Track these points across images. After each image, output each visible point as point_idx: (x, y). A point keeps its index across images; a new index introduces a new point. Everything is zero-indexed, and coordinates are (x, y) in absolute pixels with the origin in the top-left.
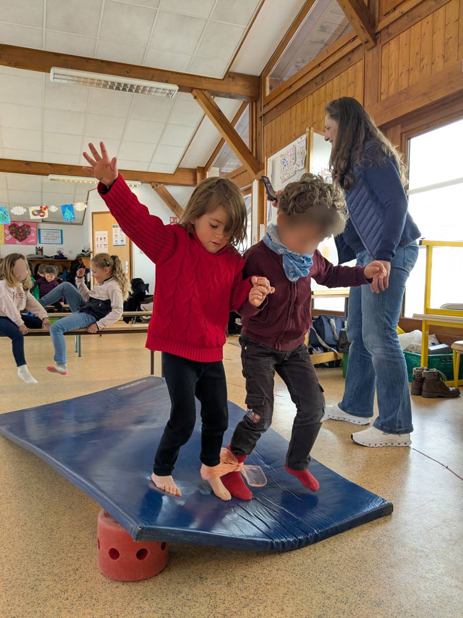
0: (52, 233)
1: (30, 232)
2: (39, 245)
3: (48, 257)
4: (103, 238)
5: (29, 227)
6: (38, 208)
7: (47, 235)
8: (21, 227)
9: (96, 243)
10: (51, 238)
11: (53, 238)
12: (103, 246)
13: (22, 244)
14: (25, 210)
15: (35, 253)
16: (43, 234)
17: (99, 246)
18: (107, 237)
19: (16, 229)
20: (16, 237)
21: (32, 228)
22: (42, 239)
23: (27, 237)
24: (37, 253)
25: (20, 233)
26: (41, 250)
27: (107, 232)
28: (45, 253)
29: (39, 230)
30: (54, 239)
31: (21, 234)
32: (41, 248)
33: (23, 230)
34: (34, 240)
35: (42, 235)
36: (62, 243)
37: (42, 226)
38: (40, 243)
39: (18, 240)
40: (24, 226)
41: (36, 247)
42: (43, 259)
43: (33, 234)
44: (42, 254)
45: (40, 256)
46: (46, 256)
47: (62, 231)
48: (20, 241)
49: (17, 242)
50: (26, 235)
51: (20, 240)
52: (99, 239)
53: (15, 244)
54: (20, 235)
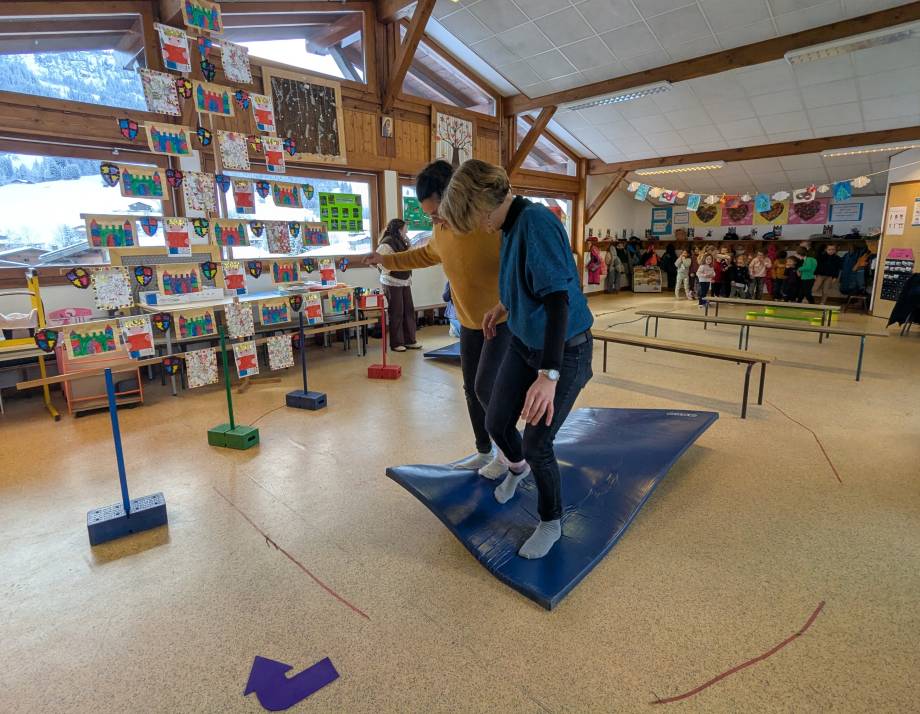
0: (848, 208)
1: (819, 210)
2: (828, 224)
3: (838, 237)
4: (899, 216)
5: (819, 203)
6: (805, 191)
7: (841, 211)
8: (809, 205)
9: (889, 222)
10: (845, 214)
12: (897, 226)
13: (807, 223)
14: (788, 195)
15: (822, 232)
16: (835, 210)
17: (893, 226)
18: (904, 214)
19: (803, 207)
20: (801, 216)
21: (823, 205)
22: (833, 216)
23: (814, 215)
24: (824, 233)
26: (830, 229)
27: (907, 207)
28: (835, 232)
29: (831, 206)
30: (850, 215)
31: (808, 212)
32: (830, 226)
33: (811, 208)
34: (823, 218)
35: (833, 211)
36: (860, 220)
38: (830, 221)
39: (803, 219)
40: (812, 203)
41: (825, 226)
43: (822, 212)
44: (830, 234)
45: (827, 235)
46: (834, 236)
47: (862, 204)
48: (805, 221)
49: (802, 221)
50: (814, 213)
51: (806, 219)
52: (894, 218)
53: (799, 223)
54: (807, 214)
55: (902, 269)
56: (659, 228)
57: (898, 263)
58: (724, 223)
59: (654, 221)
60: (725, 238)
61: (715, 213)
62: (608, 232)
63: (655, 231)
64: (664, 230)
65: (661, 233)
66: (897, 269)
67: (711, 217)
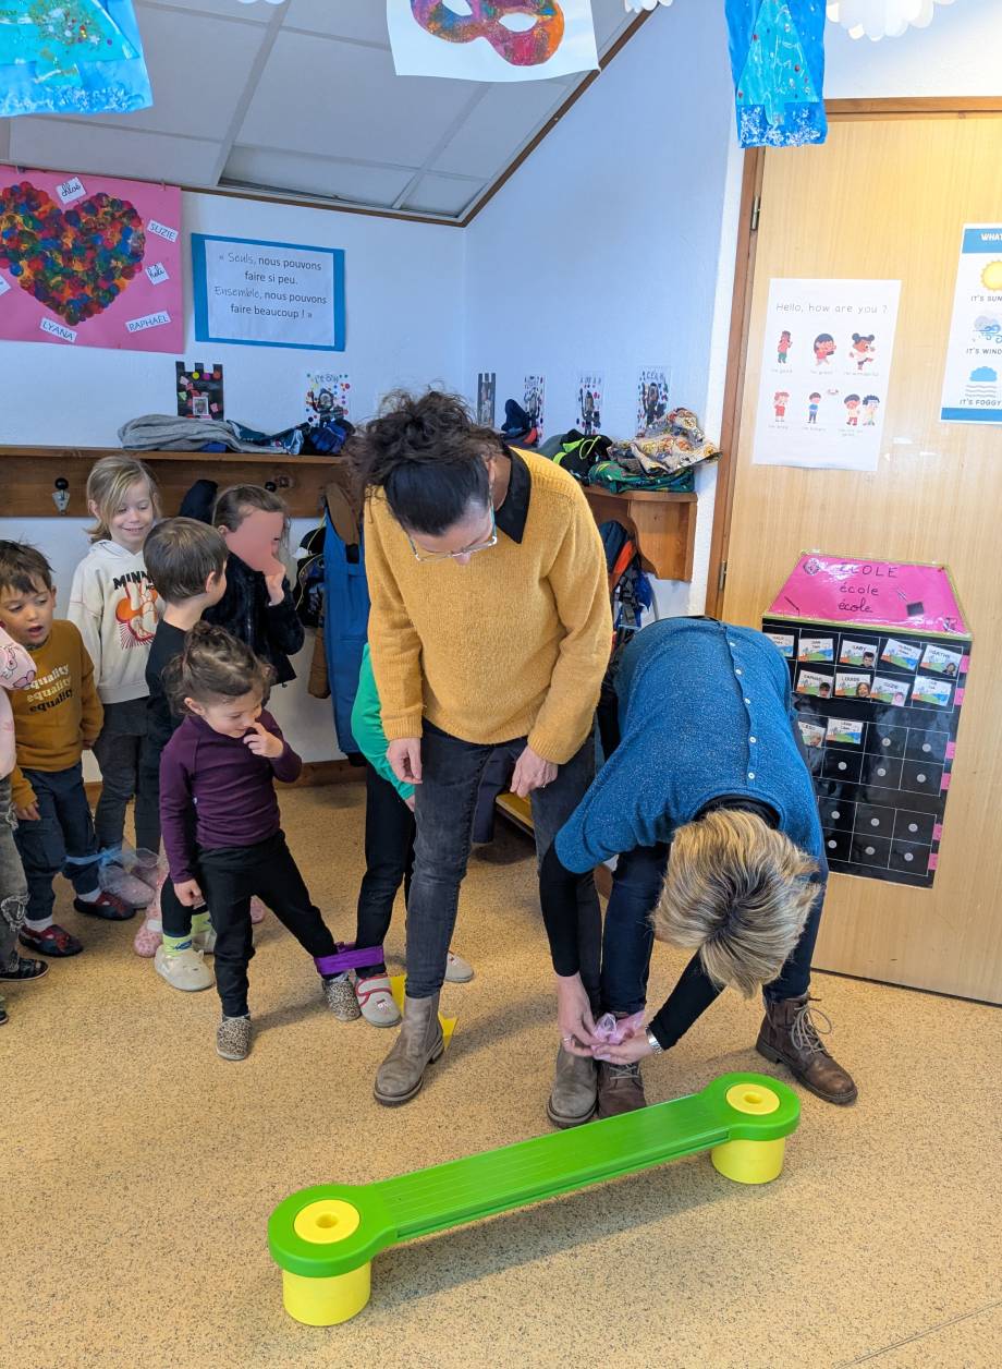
0: (280, 271)
1: (137, 255)
2: (198, 354)
3: (262, 440)
4: (844, 344)
5: (132, 214)
7: (245, 284)
8: (72, 216)
9: (768, 379)
10: (274, 305)
11: (291, 306)
12: (833, 410)
13: (83, 341)
15: (172, 410)
16: (222, 271)
17: (797, 407)
18: (885, 332)
19: (41, 224)
20: (40, 291)
21: (154, 227)
22: (218, 306)
23: (113, 292)
24: (184, 410)
25: (68, 256)
27: (895, 287)
28: (239, 410)
29: (198, 242)
30: (294, 314)
31: (78, 267)
32: (209, 370)
33: (88, 237)
34: (163, 317)
35: (212, 281)
36: (340, 345)
37: (215, 214)
38: (202, 334)
39: (56, 306)
40: (93, 204)
41: (180, 365)
42: (229, 450)
43: (156, 274)
44: (219, 415)
45: (203, 427)
46: (246, 432)
47: (339, 256)
48: (72, 321)
49: (51, 324)
50: (110, 274)
51: (76, 312)
52: (802, 347)
53: (40, 336)
54: (70, 276)
55: (889, 691)
57: (852, 651)
66: (846, 684)
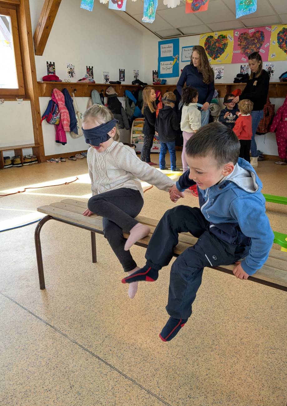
56: (166, 68)
58: (235, 60)
59: (161, 59)
60: (236, 81)
61: (225, 45)
62: (90, 70)
63: (162, 72)
64: (170, 71)
65: (169, 75)
67: (221, 51)
